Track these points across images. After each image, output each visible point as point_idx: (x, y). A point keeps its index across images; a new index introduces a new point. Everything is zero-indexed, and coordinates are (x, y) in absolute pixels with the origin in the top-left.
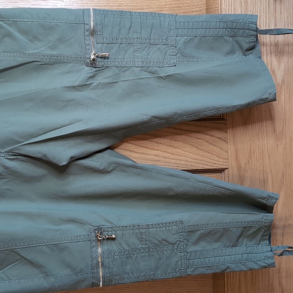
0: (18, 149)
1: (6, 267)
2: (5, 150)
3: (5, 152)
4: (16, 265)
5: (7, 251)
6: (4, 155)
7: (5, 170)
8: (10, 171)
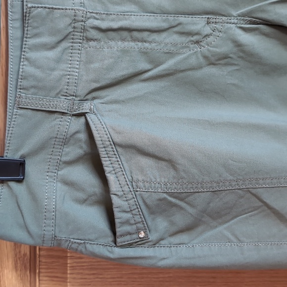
0: (263, 11)
1: (232, 219)
2: (239, 12)
3: (239, 16)
4: (251, 216)
5: (240, 191)
6: (236, 21)
7: (235, 50)
8: (243, 51)
